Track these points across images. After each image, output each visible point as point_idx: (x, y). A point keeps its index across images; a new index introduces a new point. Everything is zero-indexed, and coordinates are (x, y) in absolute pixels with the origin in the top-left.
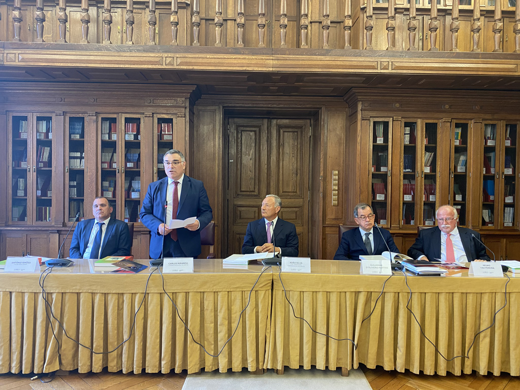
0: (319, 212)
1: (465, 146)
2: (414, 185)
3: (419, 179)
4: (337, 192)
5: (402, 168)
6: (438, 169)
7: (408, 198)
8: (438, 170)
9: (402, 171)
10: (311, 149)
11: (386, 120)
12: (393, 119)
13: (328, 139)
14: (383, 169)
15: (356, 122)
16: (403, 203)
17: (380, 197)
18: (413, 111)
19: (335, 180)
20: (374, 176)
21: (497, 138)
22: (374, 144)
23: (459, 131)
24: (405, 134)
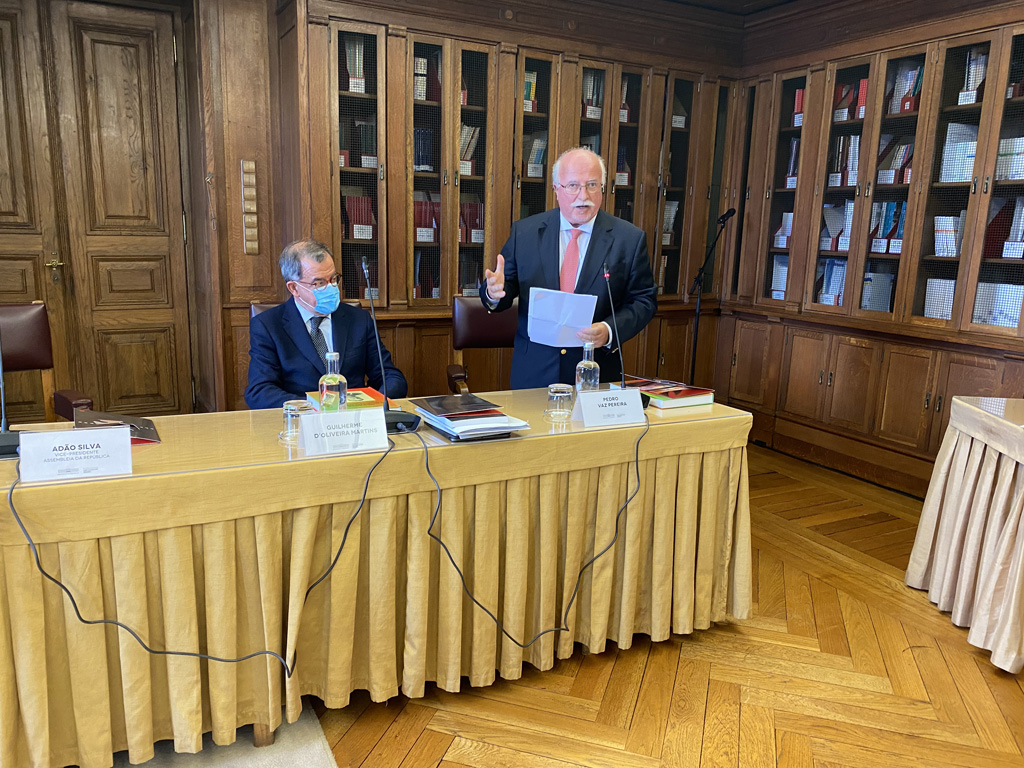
0: (209, 271)
1: (544, 115)
2: (438, 204)
3: (449, 188)
4: (254, 218)
5: (411, 161)
6: (489, 167)
7: (425, 235)
8: (490, 171)
9: (410, 169)
10: (182, 101)
11: (369, 30)
12: (387, 31)
13: (223, 70)
14: (367, 162)
15: (294, 27)
16: (415, 247)
17: (362, 233)
18: (434, 16)
19: (248, 186)
20: (345, 177)
21: (606, 101)
22: (344, 93)
23: (532, 79)
24: (416, 75)
